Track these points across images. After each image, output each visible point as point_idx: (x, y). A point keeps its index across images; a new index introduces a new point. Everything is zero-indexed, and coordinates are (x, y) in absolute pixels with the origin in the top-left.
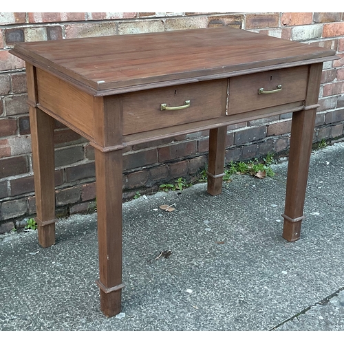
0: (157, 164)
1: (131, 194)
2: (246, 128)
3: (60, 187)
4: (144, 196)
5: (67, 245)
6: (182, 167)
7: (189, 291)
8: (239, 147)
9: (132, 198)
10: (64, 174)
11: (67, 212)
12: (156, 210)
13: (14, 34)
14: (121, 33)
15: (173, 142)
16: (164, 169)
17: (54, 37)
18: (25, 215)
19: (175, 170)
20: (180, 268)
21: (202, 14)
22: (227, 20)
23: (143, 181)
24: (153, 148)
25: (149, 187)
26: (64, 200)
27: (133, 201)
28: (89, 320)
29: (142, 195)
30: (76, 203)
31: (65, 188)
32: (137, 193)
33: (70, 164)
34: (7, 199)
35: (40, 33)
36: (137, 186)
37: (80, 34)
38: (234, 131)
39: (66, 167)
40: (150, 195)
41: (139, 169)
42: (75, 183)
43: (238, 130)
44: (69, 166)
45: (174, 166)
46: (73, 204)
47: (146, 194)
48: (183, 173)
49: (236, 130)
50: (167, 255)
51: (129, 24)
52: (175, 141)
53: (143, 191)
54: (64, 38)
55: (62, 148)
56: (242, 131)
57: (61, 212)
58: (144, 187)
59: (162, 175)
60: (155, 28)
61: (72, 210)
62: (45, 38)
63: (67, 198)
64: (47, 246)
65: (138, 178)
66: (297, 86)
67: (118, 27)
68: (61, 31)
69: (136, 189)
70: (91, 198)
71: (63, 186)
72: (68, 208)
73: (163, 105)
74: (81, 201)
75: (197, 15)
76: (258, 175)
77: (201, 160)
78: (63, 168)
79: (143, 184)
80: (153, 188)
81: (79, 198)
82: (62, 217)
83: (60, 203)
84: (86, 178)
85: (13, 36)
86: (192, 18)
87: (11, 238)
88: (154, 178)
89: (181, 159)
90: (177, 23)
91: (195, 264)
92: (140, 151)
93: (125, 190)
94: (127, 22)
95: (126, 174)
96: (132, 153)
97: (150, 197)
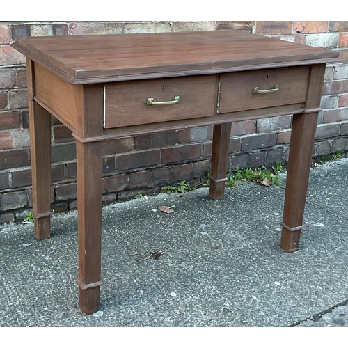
0: (160, 165)
1: (133, 193)
2: (255, 134)
3: (61, 182)
4: (146, 197)
5: (60, 239)
6: (185, 170)
7: (173, 294)
8: (247, 153)
9: (133, 197)
10: (66, 169)
11: (67, 207)
12: (155, 210)
13: (20, 30)
15: (177, 144)
16: (167, 170)
17: (59, 34)
18: (25, 206)
19: (178, 173)
20: (167, 270)
22: (237, 25)
23: (145, 181)
24: (156, 149)
25: (151, 188)
26: (64, 196)
27: (134, 201)
28: (66, 316)
29: (143, 195)
31: (65, 183)
32: (139, 193)
33: (72, 160)
34: (8, 190)
35: (46, 30)
36: (139, 186)
37: (86, 32)
38: (242, 137)
39: (67, 162)
40: (152, 196)
41: (142, 169)
43: (246, 136)
44: (70, 162)
45: (177, 169)
46: (73, 200)
47: (147, 194)
48: (187, 176)
49: (243, 136)
50: (157, 256)
51: (136, 25)
52: (179, 143)
53: (144, 192)
55: (64, 144)
56: (250, 137)
57: (60, 207)
58: (145, 188)
59: (165, 176)
60: (162, 30)
61: (72, 205)
63: (68, 194)
64: (42, 239)
65: (140, 178)
66: (296, 87)
67: (124, 28)
68: (67, 30)
69: (137, 189)
71: (64, 181)
72: (68, 204)
73: (149, 99)
76: (264, 183)
77: (206, 164)
78: (64, 163)
79: (144, 184)
80: (155, 189)
82: (62, 211)
83: (60, 198)
85: (19, 31)
87: (9, 229)
88: (157, 179)
89: (185, 161)
90: (185, 26)
91: (184, 267)
92: (142, 151)
93: (126, 190)
94: (133, 23)
95: (128, 173)
96: (135, 152)
97: (151, 198)
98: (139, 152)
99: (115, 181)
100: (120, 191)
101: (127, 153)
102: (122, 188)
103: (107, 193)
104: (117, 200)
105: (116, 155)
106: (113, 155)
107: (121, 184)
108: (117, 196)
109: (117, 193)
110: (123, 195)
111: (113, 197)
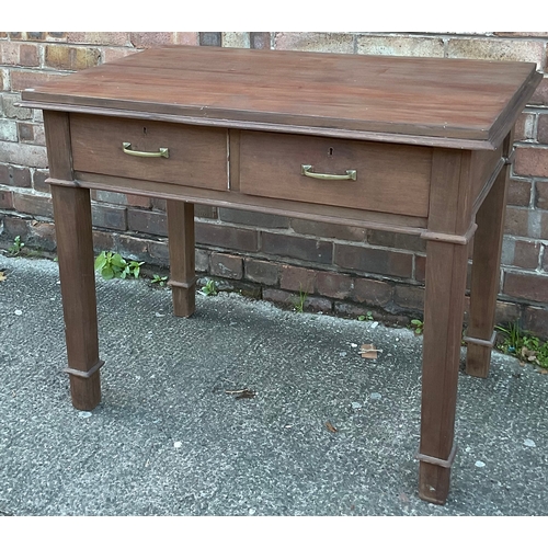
1: (360, 311)
3: (253, 255)
4: (375, 323)
7: (178, 445)
9: (354, 317)
10: (260, 239)
11: (259, 293)
12: (355, 346)
13: (210, 35)
14: (360, 52)
17: (259, 45)
18: (206, 272)
20: (222, 417)
21: (531, 37)
23: (381, 299)
24: (405, 252)
25: (389, 313)
26: (255, 275)
29: (375, 319)
30: (272, 287)
31: (259, 259)
32: (369, 313)
33: (269, 228)
35: (241, 37)
36: (369, 301)
37: (295, 45)
39: (263, 230)
40: (387, 326)
41: (378, 276)
42: (274, 258)
44: (267, 230)
46: (269, 287)
47: (380, 321)
51: (377, 40)
53: (380, 315)
54: (272, 48)
57: (251, 290)
58: (380, 309)
60: (424, 51)
61: (266, 293)
62: (247, 45)
63: (259, 274)
65: (372, 289)
67: (357, 42)
68: (269, 39)
69: (364, 305)
70: (292, 289)
71: (258, 255)
72: (261, 290)
74: (277, 287)
75: (519, 37)
78: (258, 229)
79: (378, 302)
80: (400, 318)
81: (276, 282)
82: (250, 296)
83: (250, 277)
84: (291, 257)
85: (208, 37)
86: (508, 41)
88: (402, 302)
90: (472, 47)
91: (244, 425)
92: (380, 248)
93: (347, 300)
94: (373, 35)
95: (353, 276)
96: (367, 246)
97: (383, 328)
98: (374, 247)
99: (330, 281)
100: (338, 299)
101: (353, 244)
102: (341, 295)
103: (316, 295)
104: (332, 312)
105: (336, 241)
106: (330, 240)
107: (341, 290)
108: (333, 305)
109: (333, 300)
110: (342, 307)
111: (326, 304)
